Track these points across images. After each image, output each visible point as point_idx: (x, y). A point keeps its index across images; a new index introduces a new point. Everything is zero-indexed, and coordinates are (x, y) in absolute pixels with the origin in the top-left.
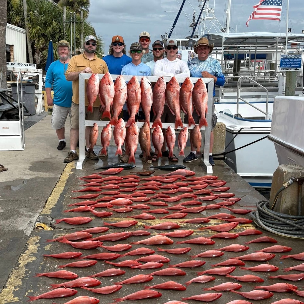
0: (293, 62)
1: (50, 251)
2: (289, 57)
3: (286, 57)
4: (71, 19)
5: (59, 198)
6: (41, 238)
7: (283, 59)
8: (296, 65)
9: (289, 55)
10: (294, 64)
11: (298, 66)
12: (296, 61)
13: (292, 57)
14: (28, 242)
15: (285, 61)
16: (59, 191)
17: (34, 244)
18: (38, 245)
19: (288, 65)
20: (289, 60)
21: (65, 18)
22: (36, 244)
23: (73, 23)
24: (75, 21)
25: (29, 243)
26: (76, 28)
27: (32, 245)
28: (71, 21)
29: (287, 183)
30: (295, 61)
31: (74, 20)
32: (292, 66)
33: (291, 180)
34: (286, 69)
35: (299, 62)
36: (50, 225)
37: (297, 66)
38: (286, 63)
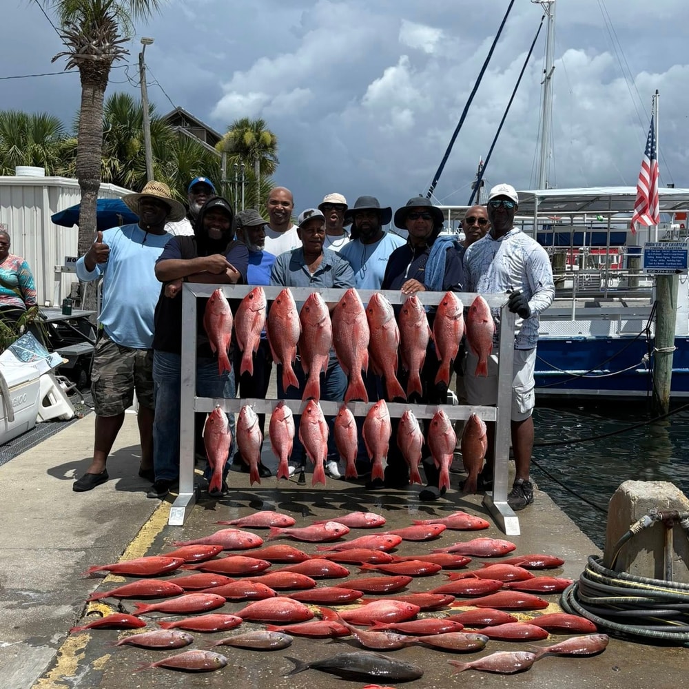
0: (670, 256)
1: (103, 671)
2: (661, 246)
3: (655, 246)
4: (236, 176)
5: (152, 544)
6: (91, 638)
7: (650, 250)
8: (676, 262)
9: (662, 243)
10: (673, 261)
11: (680, 265)
12: (677, 256)
13: (668, 246)
14: (61, 648)
15: (655, 256)
16: (156, 528)
17: (74, 653)
18: (83, 655)
19: (660, 262)
20: (663, 253)
21: (224, 175)
22: (78, 652)
23: (240, 184)
24: (243, 180)
25: (63, 652)
26: (245, 193)
27: (69, 655)
28: (237, 180)
29: (638, 523)
30: (674, 256)
31: (241, 179)
32: (670, 265)
33: (646, 517)
34: (657, 271)
35: (683, 256)
36: (118, 609)
37: (678, 266)
38: (655, 258)
